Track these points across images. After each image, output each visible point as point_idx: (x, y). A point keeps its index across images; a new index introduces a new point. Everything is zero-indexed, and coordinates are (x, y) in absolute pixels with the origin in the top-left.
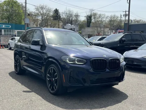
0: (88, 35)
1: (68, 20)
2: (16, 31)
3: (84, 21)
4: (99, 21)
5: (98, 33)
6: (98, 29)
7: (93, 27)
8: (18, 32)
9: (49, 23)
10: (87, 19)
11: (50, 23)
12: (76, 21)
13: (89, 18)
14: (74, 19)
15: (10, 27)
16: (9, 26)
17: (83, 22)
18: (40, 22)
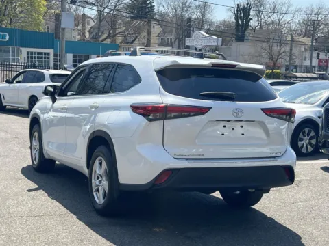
2: (25, 50)
4: (273, 22)
8: (28, 53)
9: (119, 28)
10: (236, 16)
13: (243, 14)
18: (92, 24)
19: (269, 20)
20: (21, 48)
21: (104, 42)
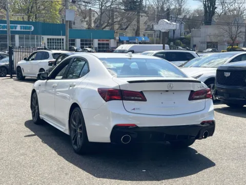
0: (208, 43)
1: (160, 9)
2: (46, 37)
3: (197, 11)
4: (235, 9)
5: (232, 38)
6: (230, 29)
7: (218, 24)
8: (48, 39)
9: (116, 18)
10: (205, 5)
11: (119, 19)
12: (179, 11)
13: (210, 3)
14: (172, 7)
15: (33, 28)
16: (30, 28)
17: (193, 14)
18: (96, 16)
19: (232, 8)
20: (43, 36)
21: (104, 30)
